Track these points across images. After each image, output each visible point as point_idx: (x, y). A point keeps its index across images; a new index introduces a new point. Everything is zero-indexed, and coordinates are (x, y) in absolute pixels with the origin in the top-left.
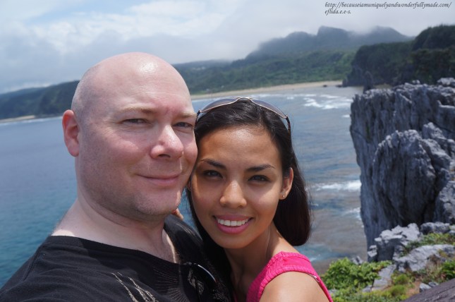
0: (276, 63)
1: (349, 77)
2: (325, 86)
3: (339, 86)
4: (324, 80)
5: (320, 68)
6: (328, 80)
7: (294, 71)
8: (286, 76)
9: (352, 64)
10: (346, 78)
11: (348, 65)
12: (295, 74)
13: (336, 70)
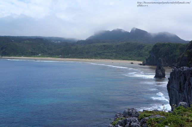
0: (104, 46)
1: (147, 60)
2: (132, 63)
3: (141, 64)
4: (131, 60)
5: (130, 52)
6: (134, 60)
7: (114, 52)
8: (109, 54)
9: (150, 52)
10: (145, 60)
11: (147, 53)
12: (114, 54)
13: (139, 55)
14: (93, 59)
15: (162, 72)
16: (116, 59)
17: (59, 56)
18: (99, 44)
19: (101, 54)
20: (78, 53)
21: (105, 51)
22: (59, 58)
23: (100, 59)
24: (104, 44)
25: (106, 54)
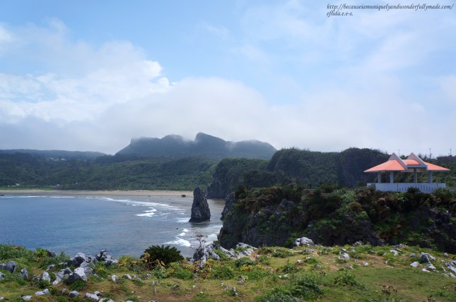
0: (142, 166)
2: (184, 196)
5: (187, 176)
7: (159, 177)
8: (149, 180)
11: (211, 176)
12: (159, 179)
13: (201, 181)
14: (116, 190)
15: (201, 212)
16: (158, 189)
17: (55, 187)
18: (132, 163)
19: (135, 180)
20: (93, 181)
21: (144, 175)
22: (55, 189)
23: (131, 189)
24: (142, 162)
25: (143, 180)
